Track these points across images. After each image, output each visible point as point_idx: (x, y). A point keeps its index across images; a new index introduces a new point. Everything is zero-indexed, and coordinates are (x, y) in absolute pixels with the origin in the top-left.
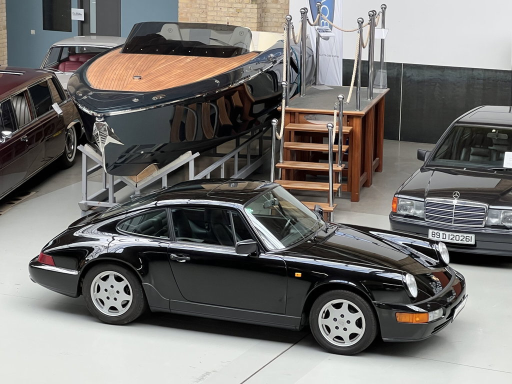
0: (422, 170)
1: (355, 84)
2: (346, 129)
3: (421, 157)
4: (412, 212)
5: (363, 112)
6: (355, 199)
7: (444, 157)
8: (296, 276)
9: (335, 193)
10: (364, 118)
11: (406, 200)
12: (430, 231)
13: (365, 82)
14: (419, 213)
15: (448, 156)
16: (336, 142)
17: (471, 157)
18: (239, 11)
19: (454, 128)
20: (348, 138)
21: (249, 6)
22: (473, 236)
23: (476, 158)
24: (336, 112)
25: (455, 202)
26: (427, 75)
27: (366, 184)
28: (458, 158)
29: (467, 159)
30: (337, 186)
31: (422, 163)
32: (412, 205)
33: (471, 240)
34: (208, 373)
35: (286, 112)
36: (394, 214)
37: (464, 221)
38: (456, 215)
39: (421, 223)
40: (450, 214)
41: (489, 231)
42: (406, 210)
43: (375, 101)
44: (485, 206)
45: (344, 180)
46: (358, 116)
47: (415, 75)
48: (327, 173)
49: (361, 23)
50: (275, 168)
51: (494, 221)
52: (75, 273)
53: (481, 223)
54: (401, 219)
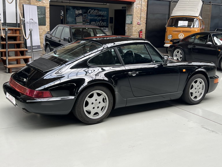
8: (184, 71)
52: (73, 97)
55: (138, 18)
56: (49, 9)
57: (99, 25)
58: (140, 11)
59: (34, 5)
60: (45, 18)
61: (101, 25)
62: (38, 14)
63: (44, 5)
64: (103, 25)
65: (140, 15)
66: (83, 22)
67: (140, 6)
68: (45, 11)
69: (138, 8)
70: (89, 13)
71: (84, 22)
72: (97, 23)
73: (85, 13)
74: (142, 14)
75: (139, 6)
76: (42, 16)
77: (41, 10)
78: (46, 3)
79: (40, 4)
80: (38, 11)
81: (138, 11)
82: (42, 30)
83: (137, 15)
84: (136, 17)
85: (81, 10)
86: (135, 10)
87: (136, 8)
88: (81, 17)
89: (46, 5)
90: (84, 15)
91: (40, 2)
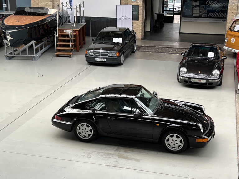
0: (93, 43)
1: (76, 22)
2: (74, 34)
3: (93, 40)
4: (90, 54)
5: (79, 29)
6: (78, 51)
7: (99, 40)
9: (72, 50)
10: (79, 31)
11: (89, 51)
12: (95, 58)
13: (79, 22)
14: (92, 54)
15: (100, 39)
16: (72, 37)
17: (106, 40)
18: (47, 4)
19: (101, 32)
20: (75, 36)
21: (50, 2)
22: (105, 59)
23: (107, 40)
24: (71, 29)
25: (101, 51)
26: (96, 19)
27: (81, 48)
28: (103, 40)
29: (105, 40)
30: (72, 48)
31: (93, 42)
32: (90, 52)
33: (105, 60)
34: (37, 96)
35: (58, 30)
36: (86, 54)
37: (104, 55)
38: (101, 54)
39: (93, 56)
40: (100, 54)
41: (109, 58)
42: (89, 53)
43: (82, 26)
44: (108, 51)
45: (74, 47)
46: (77, 30)
47: (93, 20)
48: (69, 45)
49: (76, 6)
50: (56, 44)
51: (110, 55)
53: (107, 56)
54: (88, 56)
55: (233, 15)
56: (142, 8)
57: (218, 16)
58: (237, 8)
59: (130, 4)
60: (138, 14)
61: (220, 16)
62: (132, 11)
63: (138, 4)
64: (223, 16)
65: (236, 12)
66: (200, 13)
67: (237, 2)
68: (139, 9)
69: (234, 4)
70: (207, 4)
71: (202, 13)
72: (216, 14)
73: (202, 4)
74: (238, 11)
75: (235, 2)
76: (136, 13)
77: (135, 8)
78: (140, 2)
79: (135, 4)
80: (132, 9)
81: (234, 8)
82: (136, 24)
83: (232, 12)
84: (231, 13)
85: (198, 2)
86: (231, 6)
87: (231, 4)
88: (198, 8)
89: (140, 4)
90: (201, 6)
91: (135, 2)
